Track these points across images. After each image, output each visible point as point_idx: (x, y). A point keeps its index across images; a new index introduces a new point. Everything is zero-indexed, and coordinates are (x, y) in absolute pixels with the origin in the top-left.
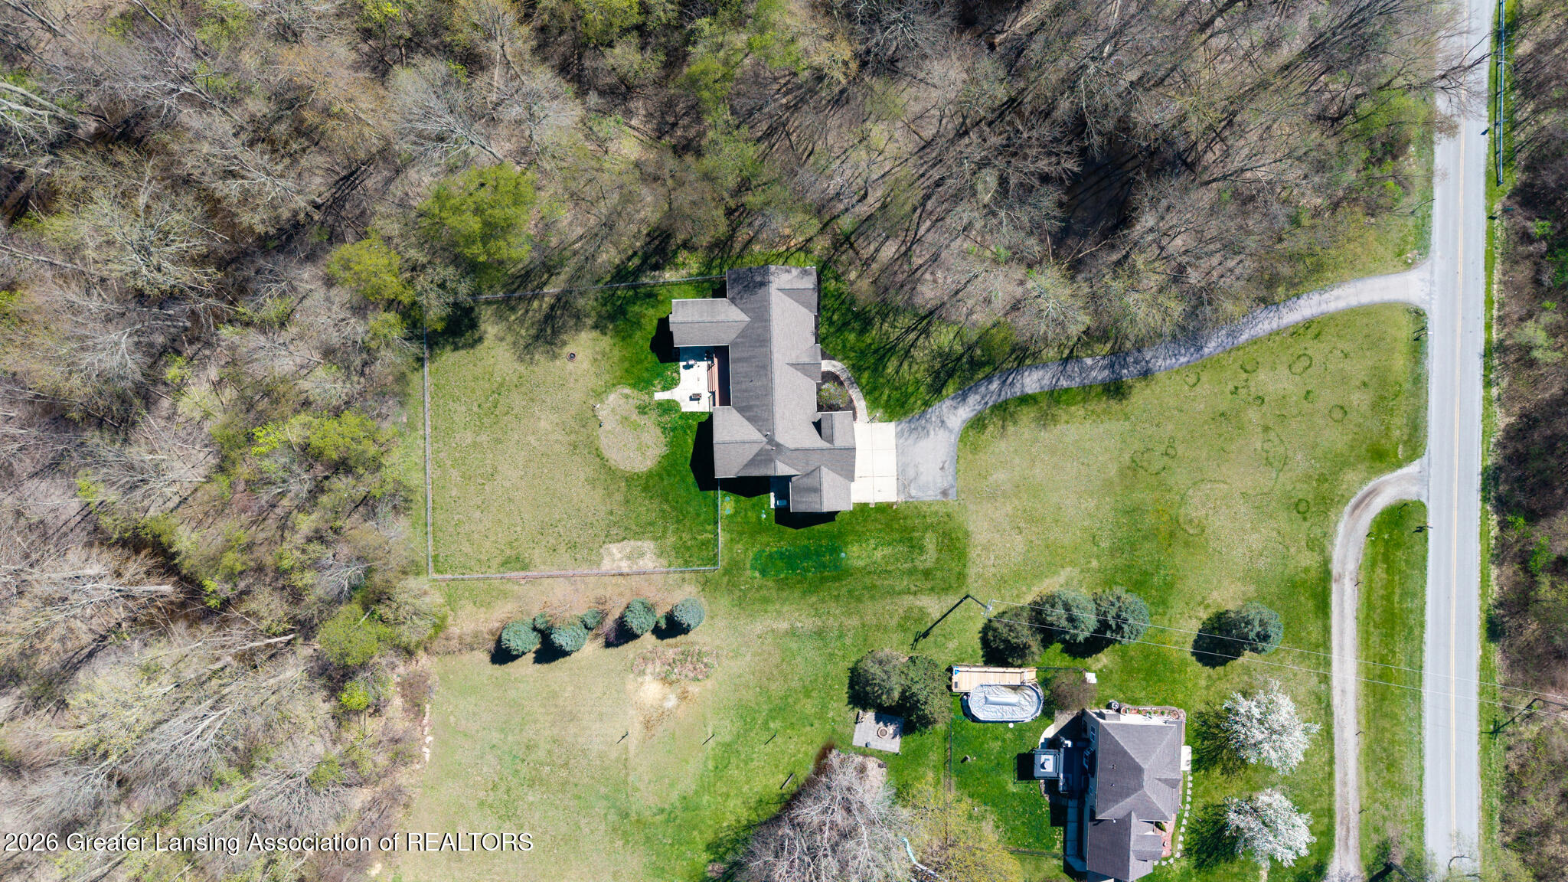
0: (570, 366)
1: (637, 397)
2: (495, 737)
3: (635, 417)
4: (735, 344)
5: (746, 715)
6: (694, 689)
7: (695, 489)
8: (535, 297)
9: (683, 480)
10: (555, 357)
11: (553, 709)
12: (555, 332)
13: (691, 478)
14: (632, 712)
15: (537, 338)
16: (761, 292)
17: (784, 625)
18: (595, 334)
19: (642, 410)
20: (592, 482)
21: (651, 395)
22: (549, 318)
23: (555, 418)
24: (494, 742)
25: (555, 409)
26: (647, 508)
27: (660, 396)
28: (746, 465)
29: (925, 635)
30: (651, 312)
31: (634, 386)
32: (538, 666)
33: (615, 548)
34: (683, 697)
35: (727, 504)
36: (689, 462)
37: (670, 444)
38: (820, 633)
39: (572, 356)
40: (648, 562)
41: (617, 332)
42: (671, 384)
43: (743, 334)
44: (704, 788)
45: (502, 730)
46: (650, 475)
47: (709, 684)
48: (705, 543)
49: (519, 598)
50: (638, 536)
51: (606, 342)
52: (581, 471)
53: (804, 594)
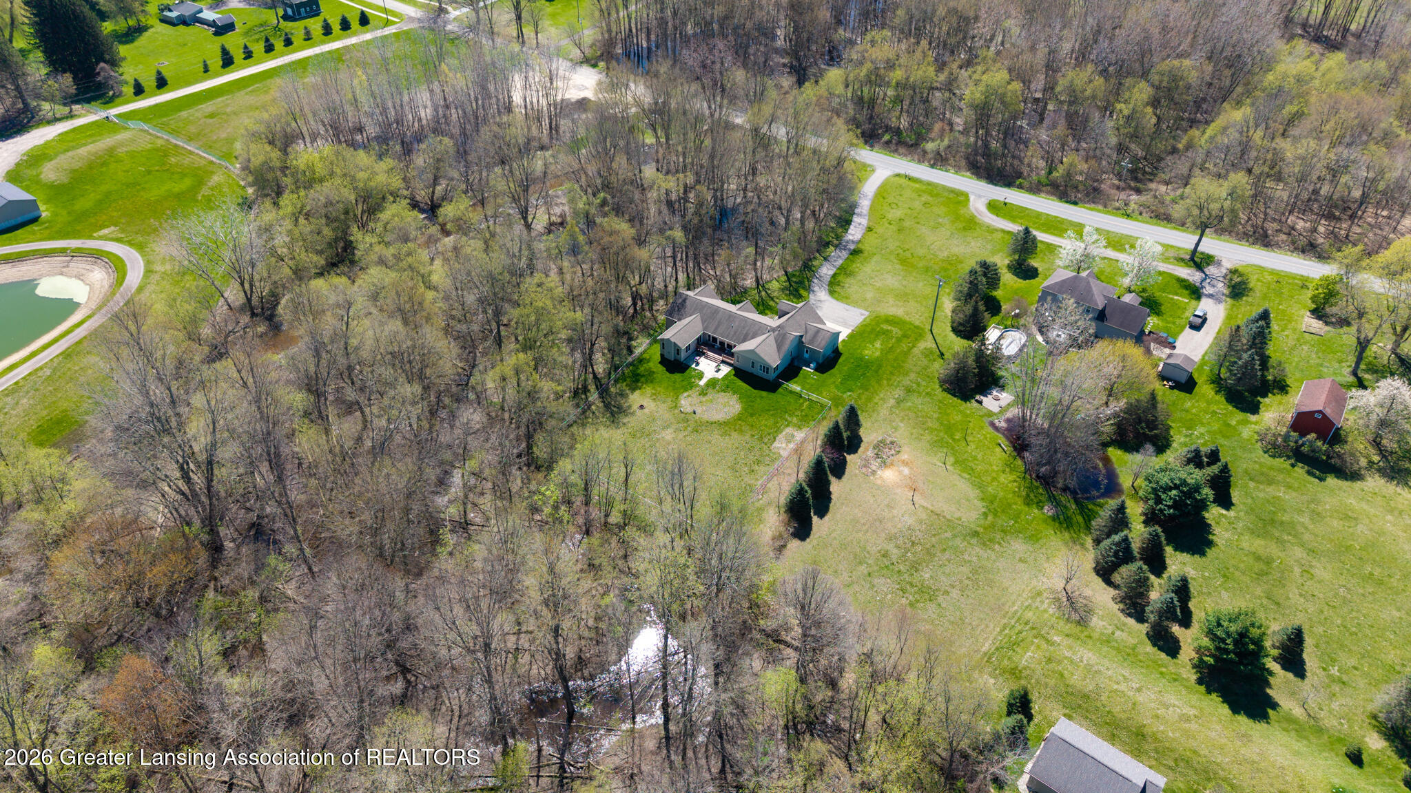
0: (646, 411)
1: (694, 393)
2: (863, 569)
3: (703, 399)
4: (705, 328)
5: (937, 444)
6: (904, 456)
7: (772, 395)
8: (589, 407)
9: (762, 397)
10: (633, 414)
11: (865, 528)
12: (619, 407)
13: (764, 393)
14: (898, 491)
15: (613, 415)
16: (689, 302)
17: (892, 402)
18: (637, 393)
19: (703, 393)
20: (724, 434)
21: (698, 385)
22: (607, 406)
23: (670, 431)
24: (866, 572)
25: (667, 427)
26: (765, 421)
27: (702, 383)
28: (778, 351)
29: (942, 354)
30: (651, 364)
31: (686, 390)
32: (826, 518)
33: (776, 444)
34: (905, 463)
35: (794, 386)
36: (753, 390)
37: (734, 393)
38: (909, 391)
39: (642, 407)
40: (800, 435)
41: (646, 382)
42: (701, 375)
43: (703, 321)
44: (981, 487)
45: (860, 563)
46: (745, 409)
47: (905, 449)
48: (810, 407)
49: (769, 504)
50: (779, 431)
51: (648, 390)
52: (716, 437)
53: (879, 382)
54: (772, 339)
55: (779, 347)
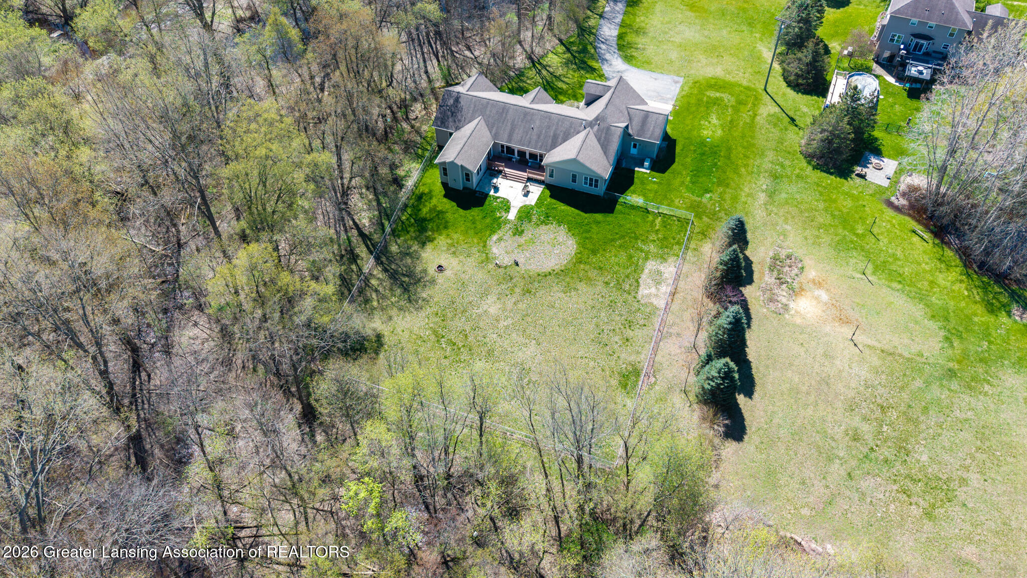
0: (448, 273)
1: (505, 232)
2: (837, 470)
3: (522, 240)
4: (495, 136)
5: (843, 247)
6: (811, 274)
7: (610, 218)
8: (367, 280)
9: (598, 223)
10: (433, 282)
11: (812, 398)
12: (410, 274)
13: (599, 217)
14: (828, 329)
15: (406, 290)
16: (463, 102)
17: (762, 197)
18: (429, 247)
19: (518, 232)
20: (568, 289)
21: (507, 222)
22: (394, 276)
23: (491, 299)
24: (843, 473)
25: (484, 294)
26: (615, 257)
27: (512, 215)
28: (605, 153)
29: (793, 120)
30: (434, 201)
31: (493, 232)
32: (756, 395)
33: (643, 291)
34: (818, 284)
35: (633, 198)
36: (582, 214)
37: (560, 223)
38: (775, 177)
39: (440, 268)
40: (669, 270)
41: (438, 230)
42: (506, 205)
43: (490, 127)
44: (921, 298)
45: (830, 460)
46: (582, 245)
47: (808, 262)
48: (665, 225)
49: (670, 389)
50: (638, 270)
51: (442, 240)
52: (556, 294)
53: (736, 171)
54: (592, 137)
55: (605, 147)
